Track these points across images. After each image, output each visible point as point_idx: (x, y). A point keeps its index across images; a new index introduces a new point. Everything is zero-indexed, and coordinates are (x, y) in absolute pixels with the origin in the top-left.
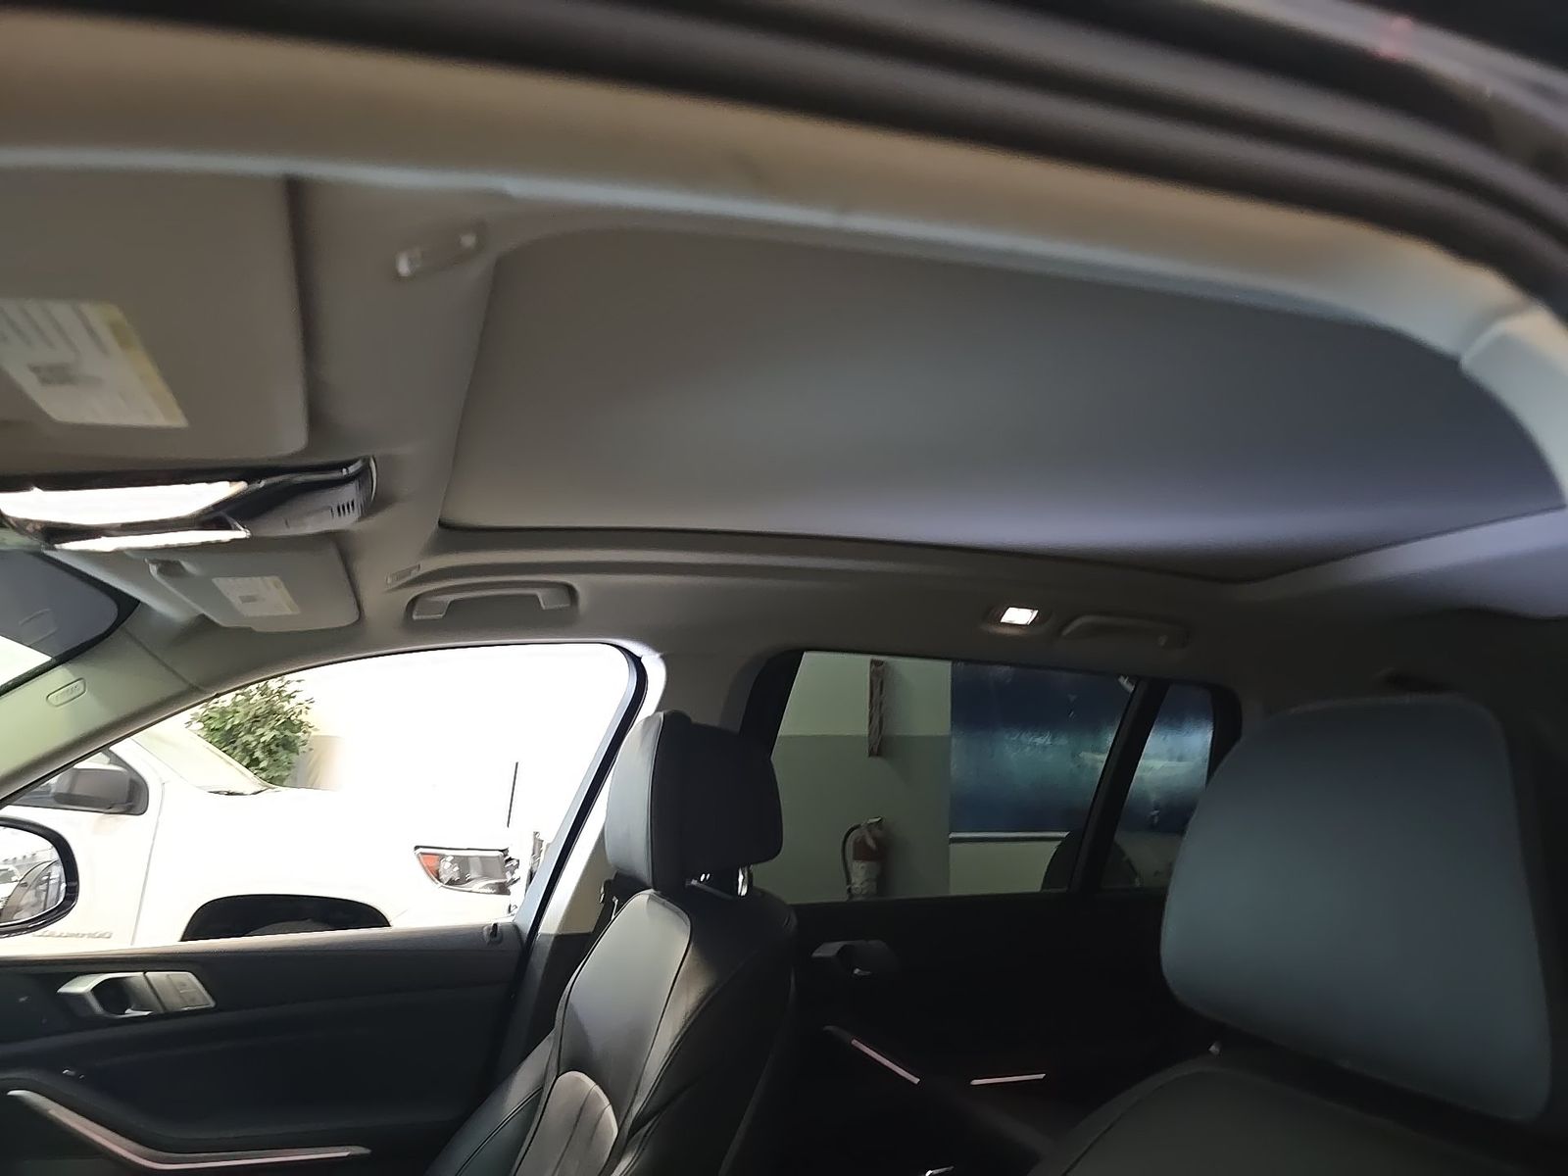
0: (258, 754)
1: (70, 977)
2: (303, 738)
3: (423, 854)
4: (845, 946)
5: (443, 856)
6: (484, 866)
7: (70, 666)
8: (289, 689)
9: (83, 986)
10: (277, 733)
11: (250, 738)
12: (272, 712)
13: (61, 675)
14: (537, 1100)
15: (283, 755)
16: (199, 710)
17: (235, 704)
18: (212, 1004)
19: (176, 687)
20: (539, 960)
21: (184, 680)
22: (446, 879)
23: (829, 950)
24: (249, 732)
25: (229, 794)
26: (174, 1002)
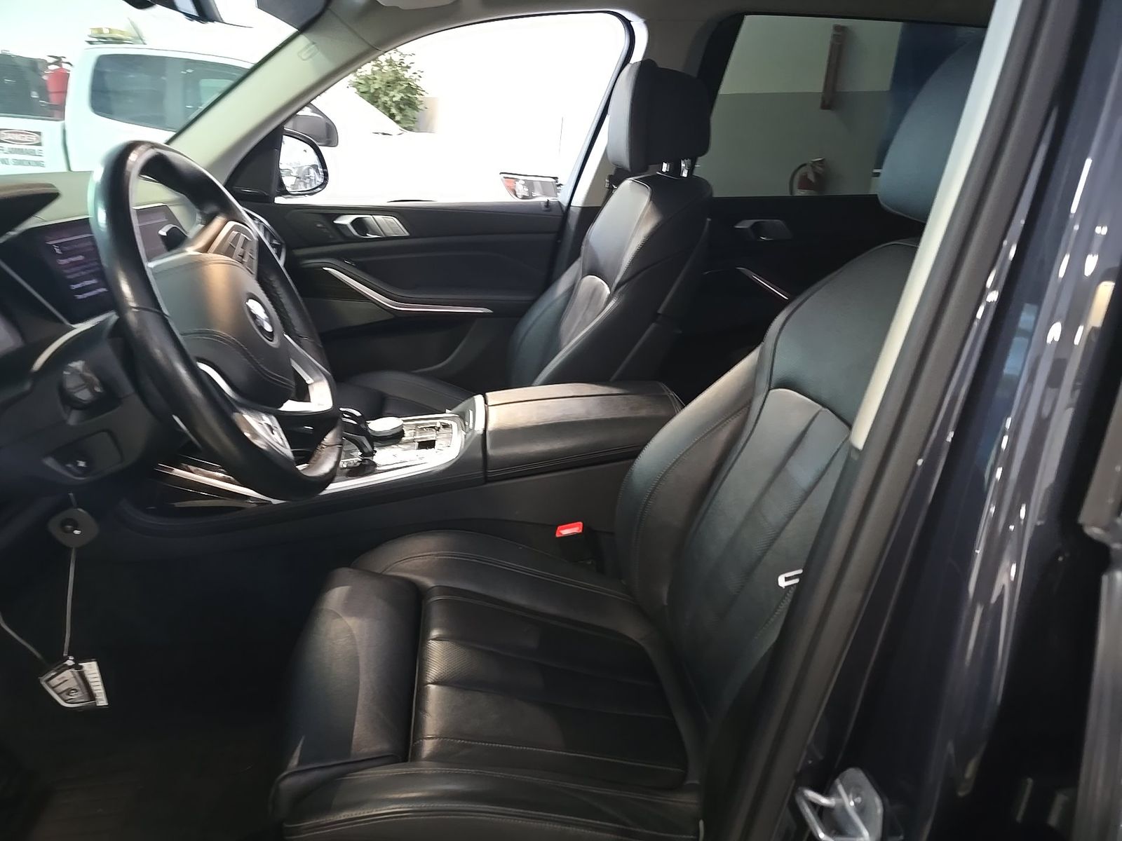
0: (394, 111)
1: (338, 216)
2: (420, 99)
3: (505, 178)
4: (756, 223)
5: (517, 180)
6: (543, 187)
7: (307, 34)
8: (407, 62)
9: (346, 220)
10: (402, 95)
11: (386, 99)
12: (398, 79)
13: (302, 40)
14: (572, 290)
15: (409, 112)
16: (352, 77)
17: (374, 73)
18: (407, 234)
19: (363, 48)
20: (573, 221)
21: (366, 42)
22: (520, 194)
23: (745, 225)
24: (386, 94)
25: (384, 134)
26: (390, 233)
